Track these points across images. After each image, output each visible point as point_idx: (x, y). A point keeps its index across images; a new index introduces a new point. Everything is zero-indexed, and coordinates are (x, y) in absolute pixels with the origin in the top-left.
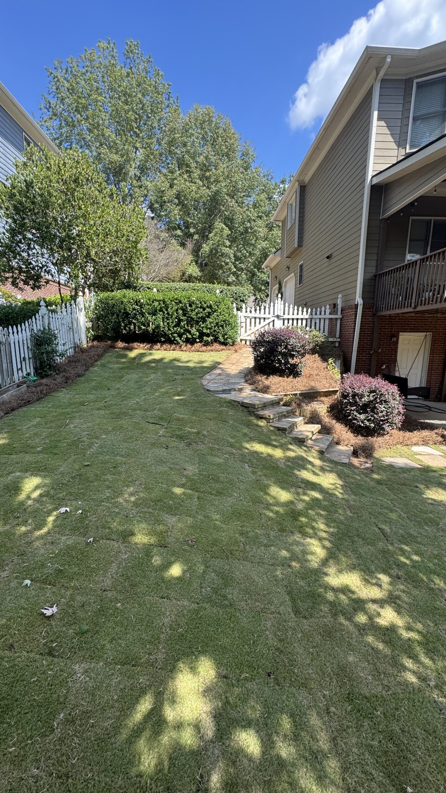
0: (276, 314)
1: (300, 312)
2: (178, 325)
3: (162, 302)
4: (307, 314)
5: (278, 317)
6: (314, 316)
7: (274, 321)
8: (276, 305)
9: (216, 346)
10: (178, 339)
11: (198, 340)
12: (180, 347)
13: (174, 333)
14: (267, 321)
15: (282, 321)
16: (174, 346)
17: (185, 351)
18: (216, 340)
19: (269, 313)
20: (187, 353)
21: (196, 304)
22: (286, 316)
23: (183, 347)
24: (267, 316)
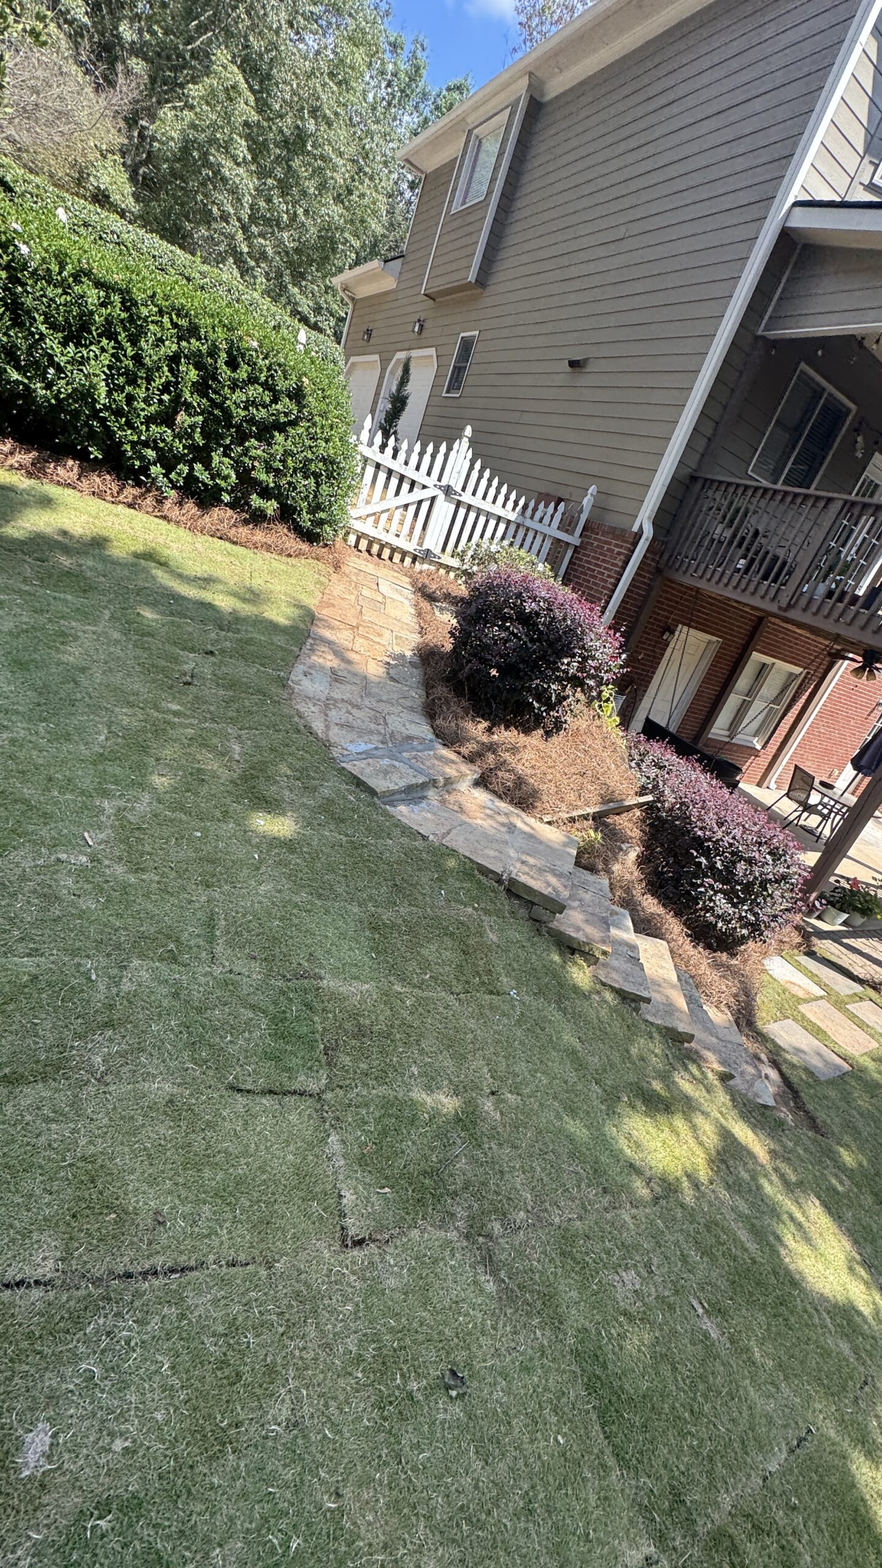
0: (444, 482)
1: (501, 498)
2: (166, 418)
3: (116, 298)
4: (514, 509)
5: (448, 491)
6: (528, 523)
7: (433, 499)
8: (453, 454)
9: (282, 535)
10: (156, 470)
11: (226, 498)
12: (160, 501)
13: (145, 444)
14: (418, 494)
15: (453, 507)
16: (131, 492)
17: (177, 523)
18: (287, 514)
19: (429, 474)
20: (182, 532)
21: (252, 364)
22: (466, 498)
23: (168, 504)
24: (420, 477)
